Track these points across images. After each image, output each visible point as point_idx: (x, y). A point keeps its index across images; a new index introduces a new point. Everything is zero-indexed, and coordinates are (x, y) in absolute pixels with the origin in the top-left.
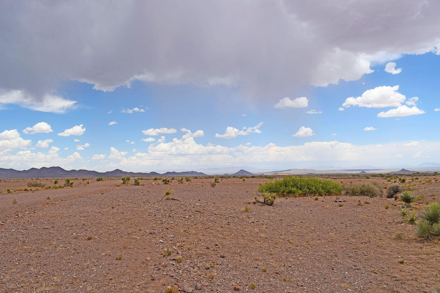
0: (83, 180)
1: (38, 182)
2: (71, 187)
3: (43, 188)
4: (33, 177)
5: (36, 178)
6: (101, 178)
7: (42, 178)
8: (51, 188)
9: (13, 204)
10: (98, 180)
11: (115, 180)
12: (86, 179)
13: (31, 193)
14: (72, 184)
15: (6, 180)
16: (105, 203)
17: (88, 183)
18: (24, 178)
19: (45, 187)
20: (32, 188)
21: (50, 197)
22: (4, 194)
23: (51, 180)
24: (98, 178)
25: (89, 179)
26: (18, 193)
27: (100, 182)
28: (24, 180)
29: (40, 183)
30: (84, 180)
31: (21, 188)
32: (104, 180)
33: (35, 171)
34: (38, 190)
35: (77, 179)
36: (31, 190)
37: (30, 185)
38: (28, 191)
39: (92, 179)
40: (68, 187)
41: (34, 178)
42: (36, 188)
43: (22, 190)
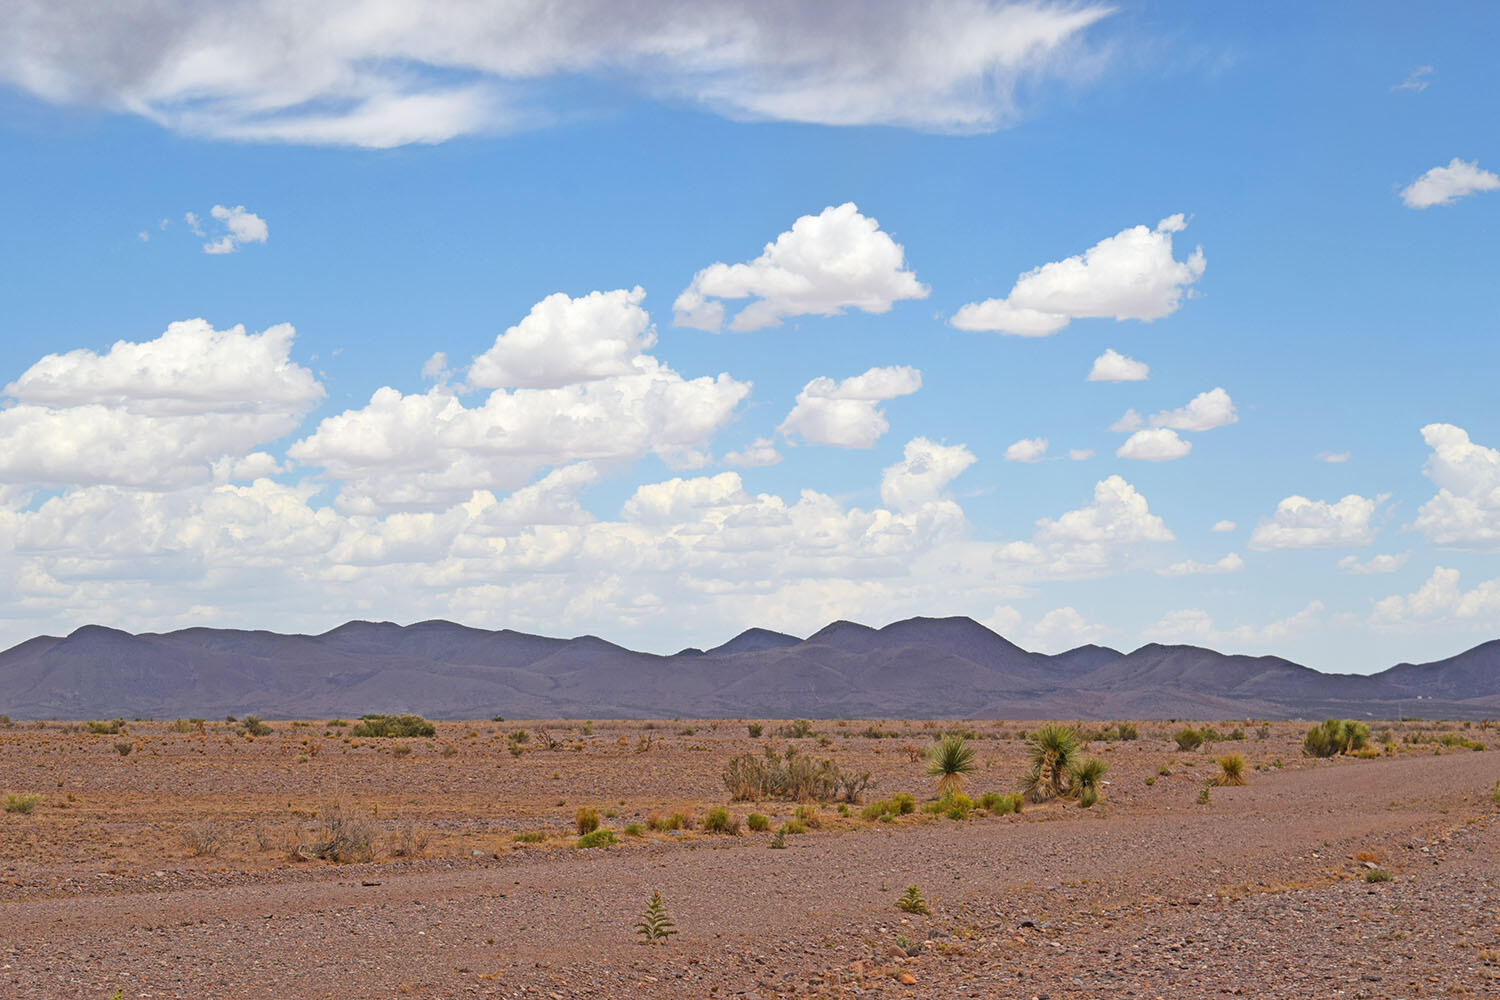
0: (1183, 748)
1: (810, 755)
2: (1087, 804)
3: (850, 808)
4: (755, 715)
5: (781, 722)
6: (1350, 730)
7: (830, 725)
8: (917, 809)
9: (644, 938)
10: (1323, 748)
11: (1479, 748)
12: (1212, 736)
13: (756, 847)
14: (1088, 777)
15: (557, 736)
16: (1420, 964)
17: (1232, 770)
18: (689, 723)
19: (870, 799)
20: (766, 809)
21: (925, 898)
22: (561, 854)
23: (909, 741)
24: (1310, 726)
25: (1237, 736)
26: (661, 850)
27: (1340, 766)
28: (692, 741)
29: (826, 765)
30: (1188, 742)
31: (677, 807)
32: (1376, 748)
33: (775, 652)
34: (814, 824)
35: (1128, 735)
36: (757, 825)
37: (750, 782)
38: (733, 830)
39: (1262, 735)
40: (1057, 808)
41: (768, 725)
42: (794, 807)
43: (687, 826)
